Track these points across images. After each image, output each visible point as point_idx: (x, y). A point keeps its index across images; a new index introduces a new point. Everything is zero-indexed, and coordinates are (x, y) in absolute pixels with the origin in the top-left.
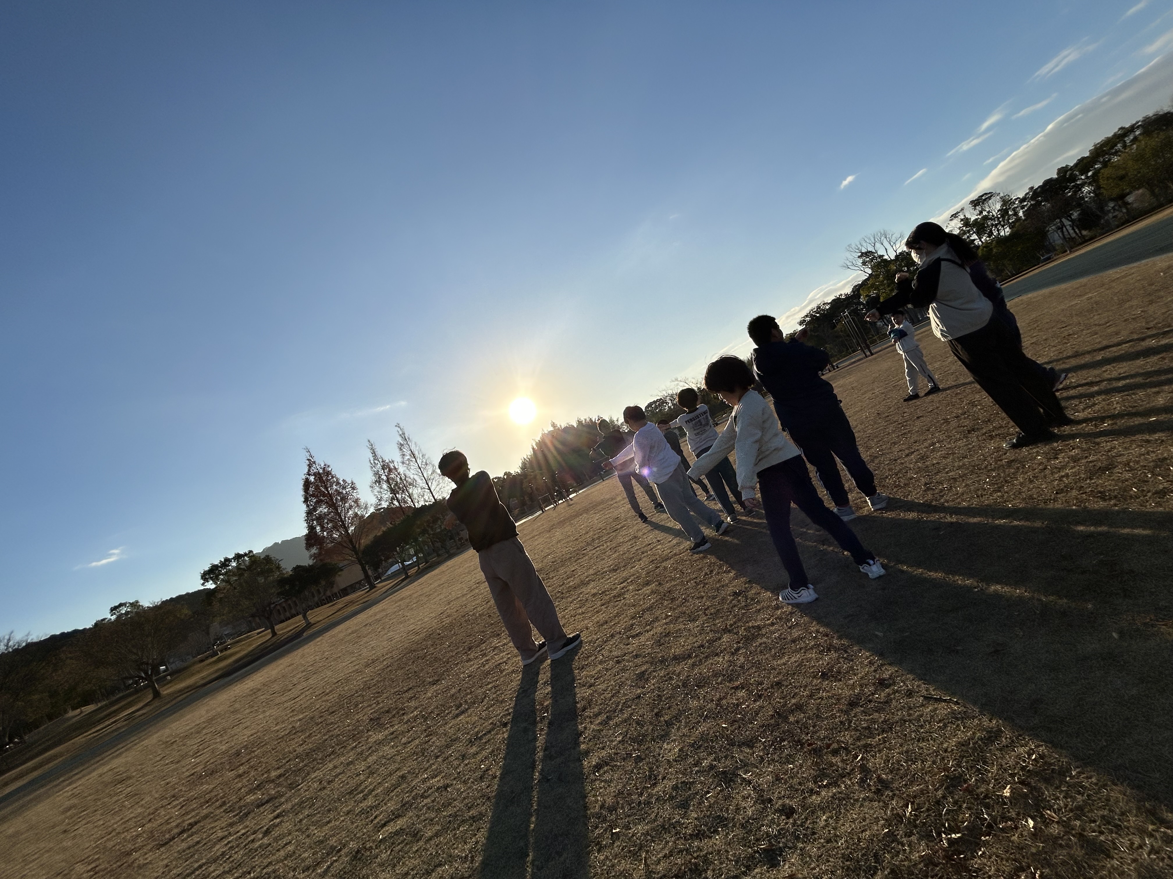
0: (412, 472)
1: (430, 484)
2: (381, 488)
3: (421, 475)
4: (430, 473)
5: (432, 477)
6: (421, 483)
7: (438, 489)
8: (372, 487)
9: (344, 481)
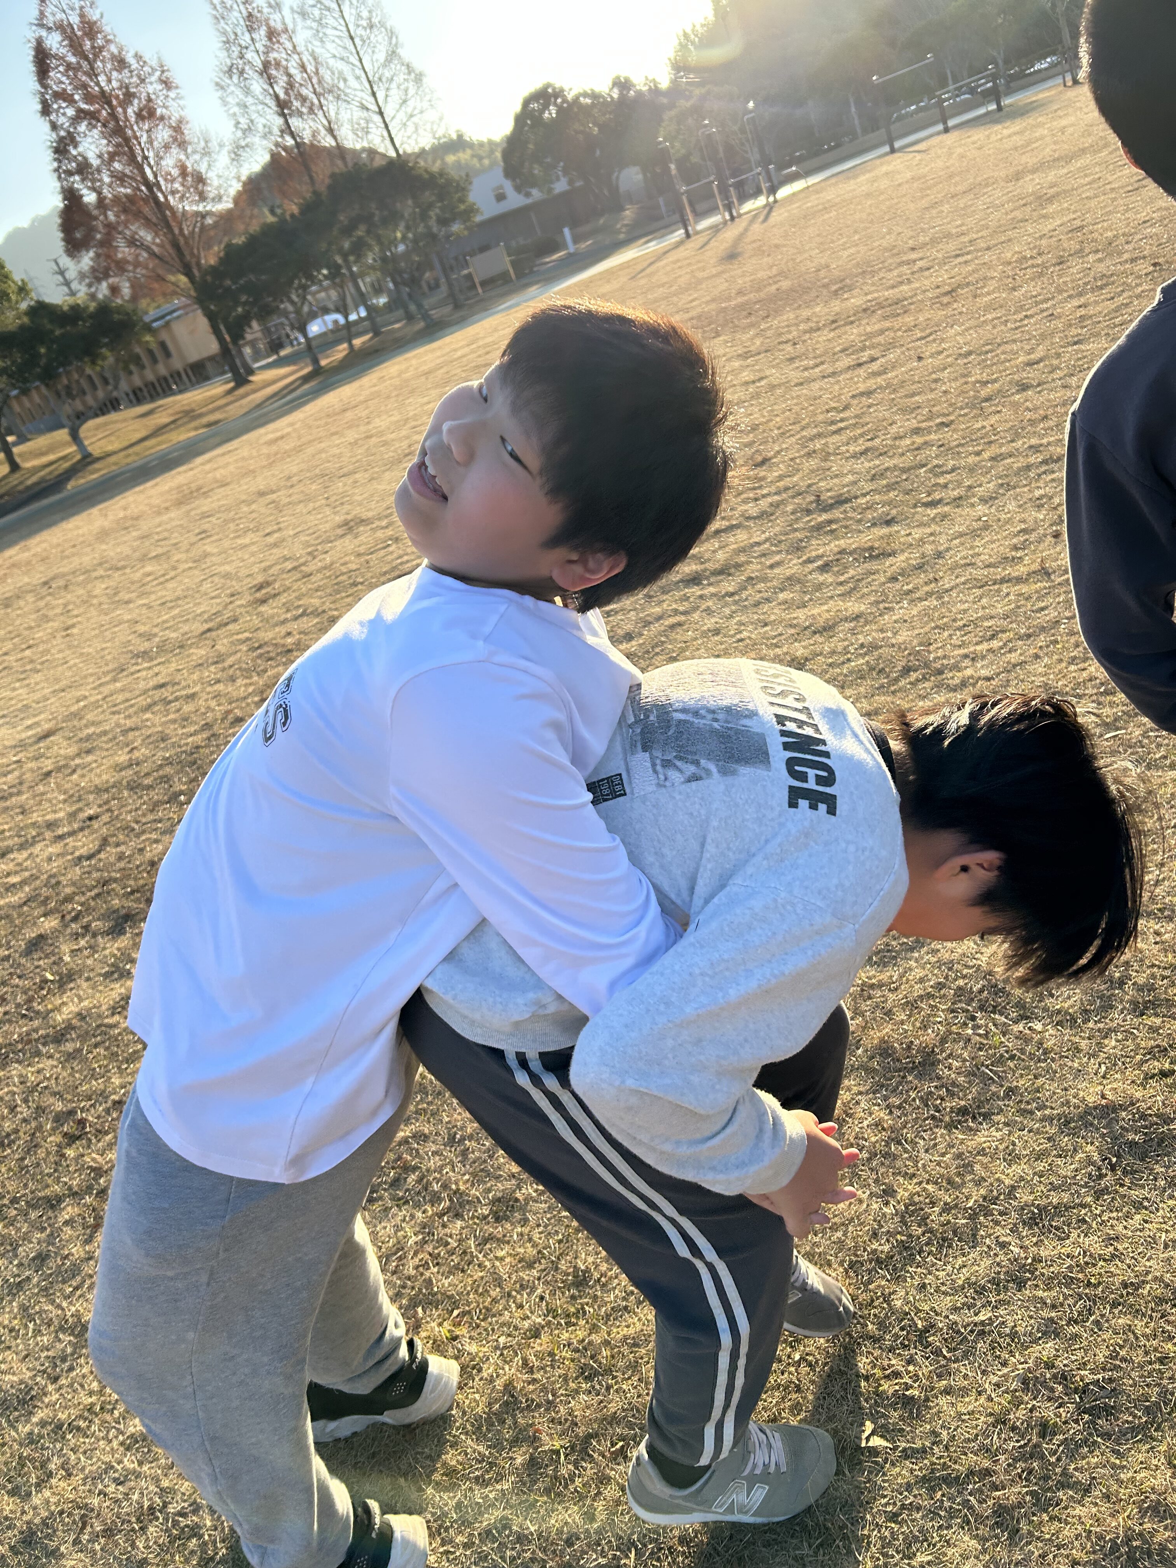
0: (330, 46)
1: (380, 95)
2: (247, 91)
3: (354, 60)
4: (381, 56)
5: (387, 74)
6: (358, 90)
7: (401, 116)
8: (219, 86)
9: (138, 57)
